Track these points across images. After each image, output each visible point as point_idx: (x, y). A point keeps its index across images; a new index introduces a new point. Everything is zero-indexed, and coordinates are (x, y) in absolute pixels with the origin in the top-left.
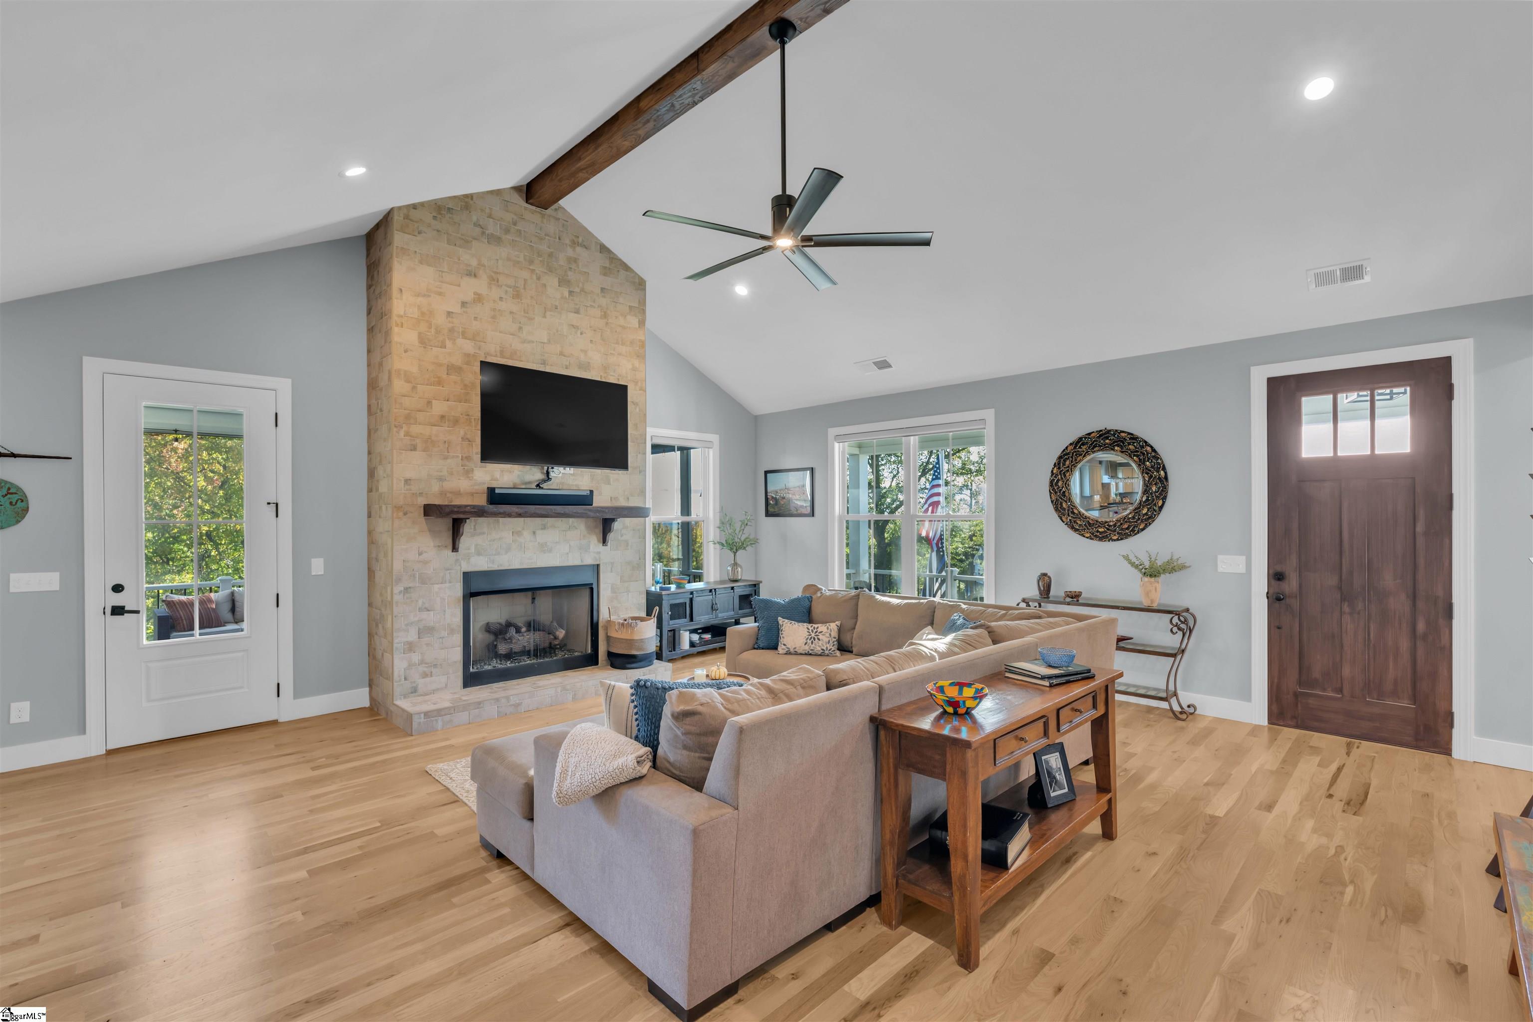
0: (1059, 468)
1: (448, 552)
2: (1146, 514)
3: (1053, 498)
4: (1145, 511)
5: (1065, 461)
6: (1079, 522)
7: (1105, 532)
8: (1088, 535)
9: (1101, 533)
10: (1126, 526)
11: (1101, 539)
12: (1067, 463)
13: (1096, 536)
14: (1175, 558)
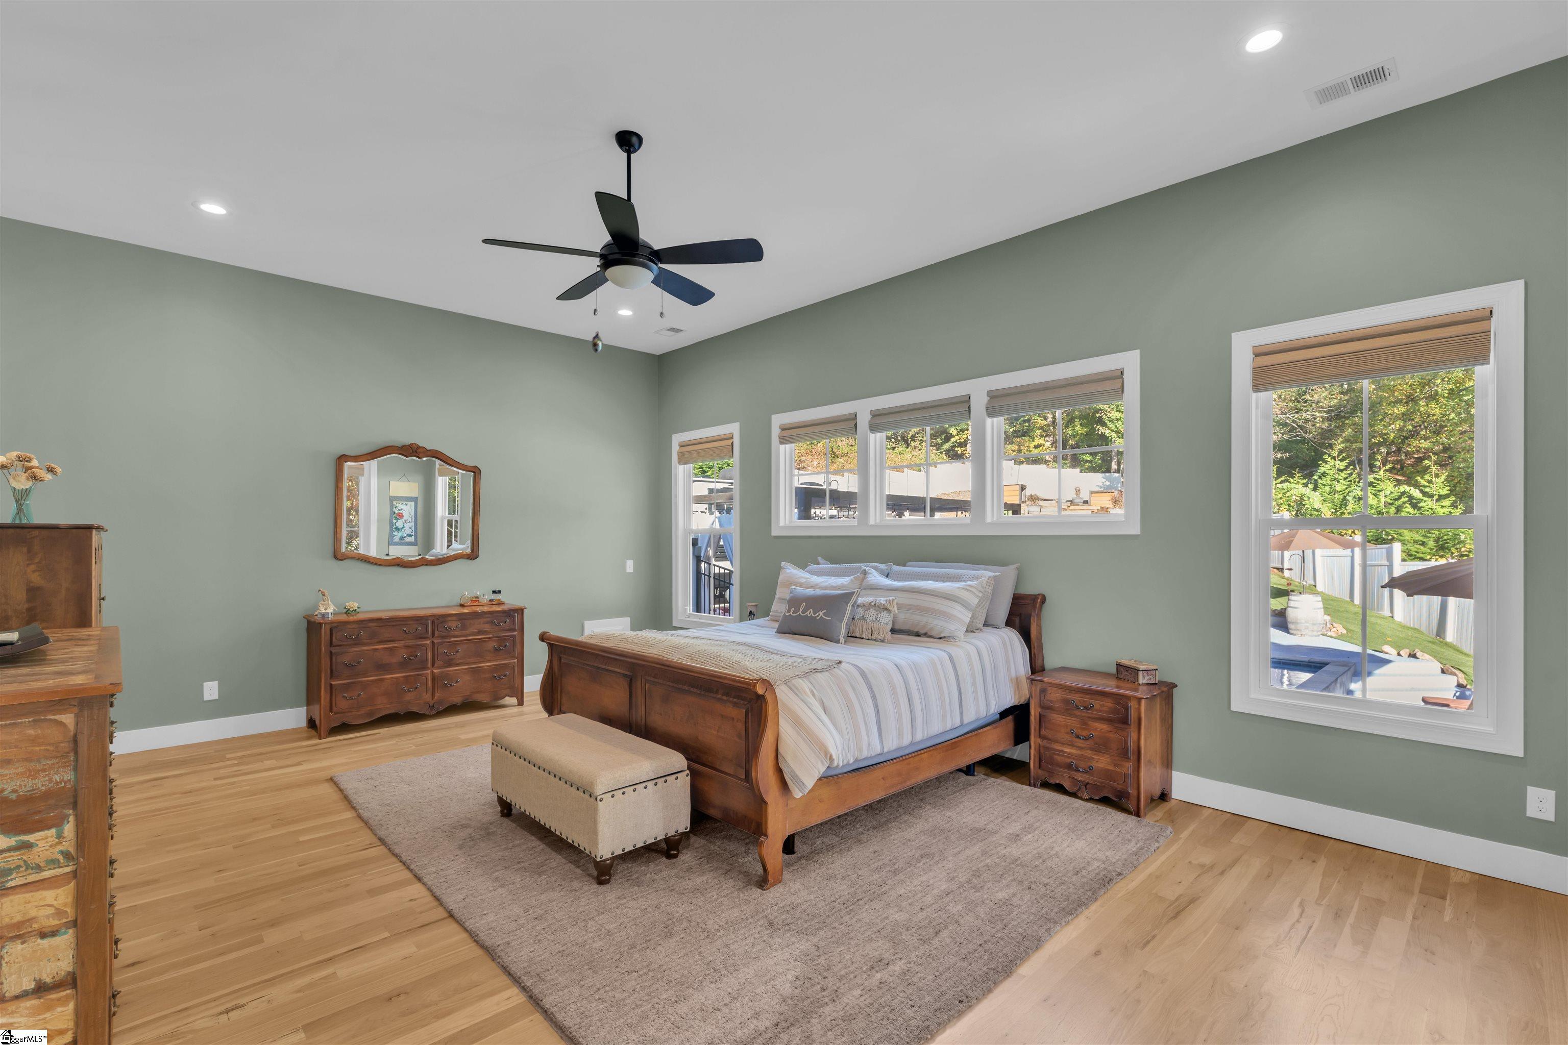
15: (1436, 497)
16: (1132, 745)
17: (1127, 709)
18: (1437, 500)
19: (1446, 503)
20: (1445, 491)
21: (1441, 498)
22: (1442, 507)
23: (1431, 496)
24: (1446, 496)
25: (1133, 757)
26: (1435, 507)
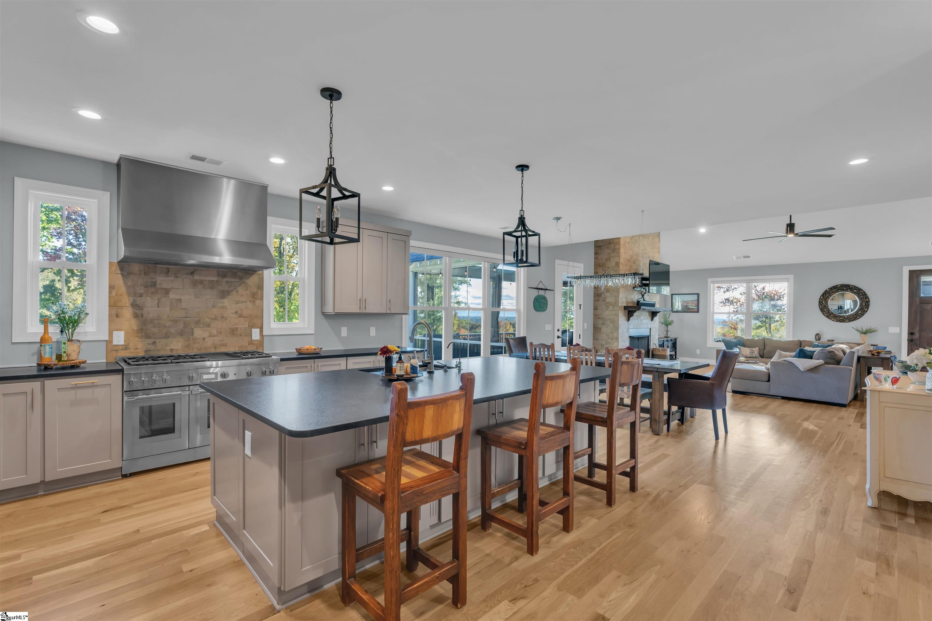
0: (823, 297)
1: (627, 322)
2: (860, 313)
3: (820, 307)
4: (860, 312)
5: (826, 295)
6: (832, 316)
7: (843, 319)
8: (835, 320)
9: (841, 320)
10: (852, 317)
11: (841, 322)
12: (827, 295)
13: (839, 321)
14: (872, 328)
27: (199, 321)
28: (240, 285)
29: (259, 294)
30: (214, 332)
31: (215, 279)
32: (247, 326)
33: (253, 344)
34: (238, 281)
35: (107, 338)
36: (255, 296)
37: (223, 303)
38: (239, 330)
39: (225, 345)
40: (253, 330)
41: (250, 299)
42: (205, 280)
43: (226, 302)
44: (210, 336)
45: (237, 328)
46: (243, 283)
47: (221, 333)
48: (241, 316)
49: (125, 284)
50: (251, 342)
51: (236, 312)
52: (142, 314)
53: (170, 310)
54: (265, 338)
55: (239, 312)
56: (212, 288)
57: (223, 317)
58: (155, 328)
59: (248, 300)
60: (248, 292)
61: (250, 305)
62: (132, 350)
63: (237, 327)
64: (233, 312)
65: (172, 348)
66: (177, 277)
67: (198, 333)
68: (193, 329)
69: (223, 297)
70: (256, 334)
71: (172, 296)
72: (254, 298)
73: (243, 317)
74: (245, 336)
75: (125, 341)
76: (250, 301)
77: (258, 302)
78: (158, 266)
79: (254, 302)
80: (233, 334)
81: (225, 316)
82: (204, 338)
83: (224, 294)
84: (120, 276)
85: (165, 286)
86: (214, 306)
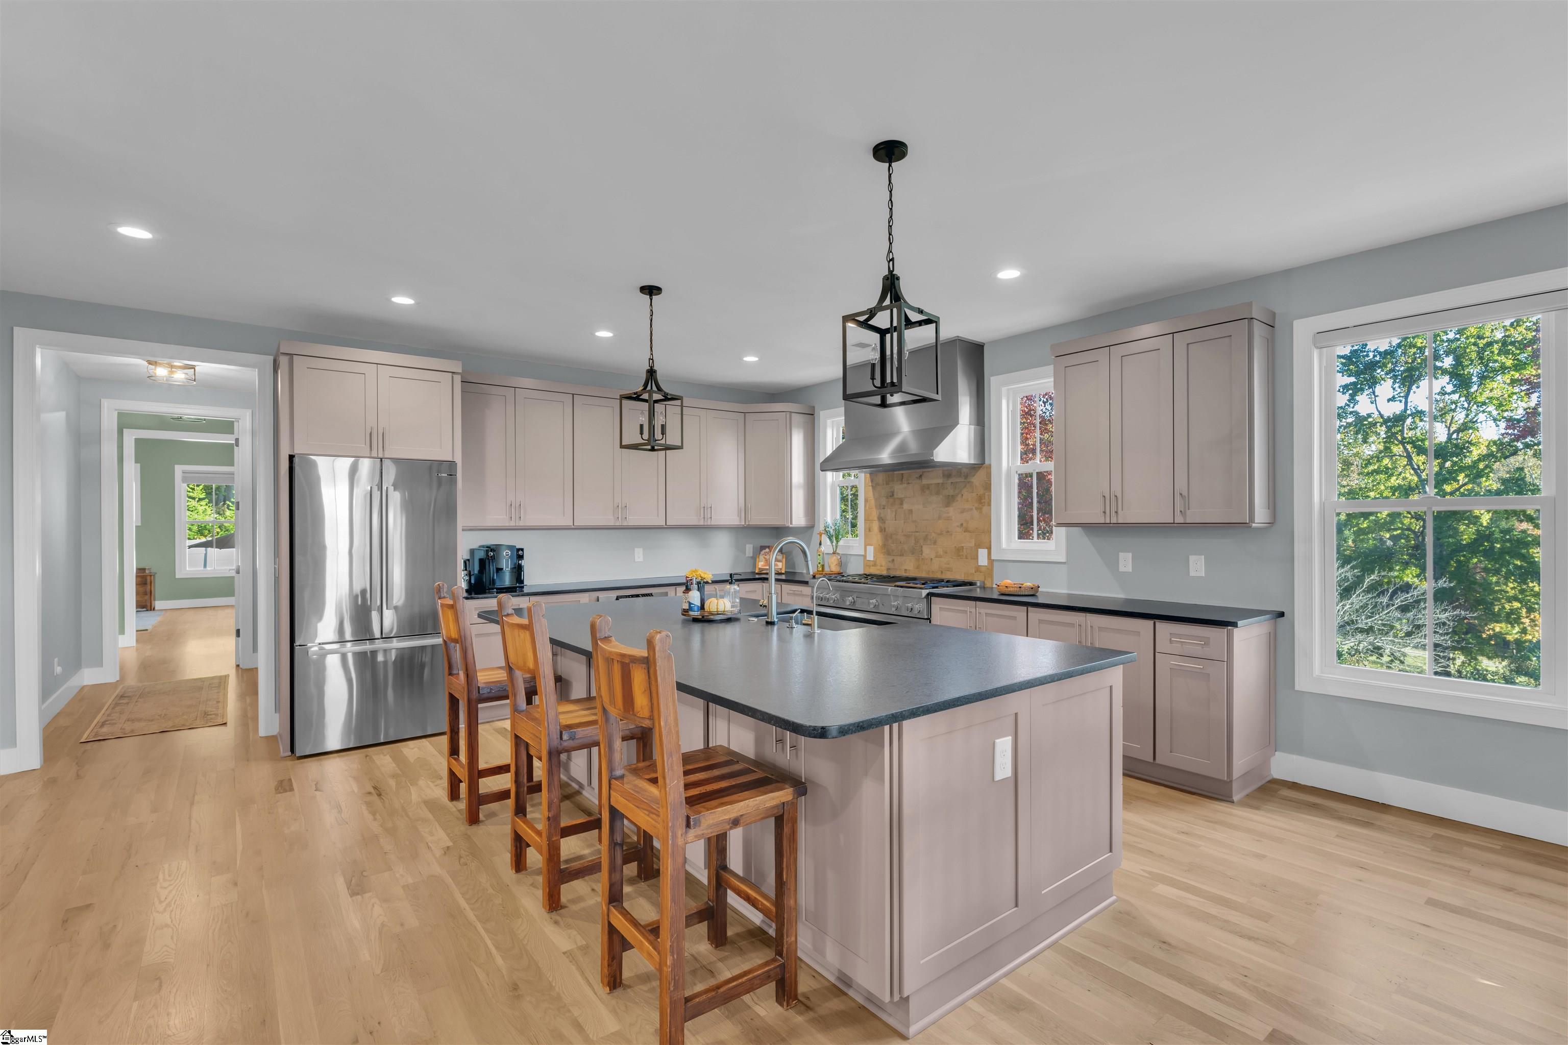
15: (197, 499)
16: (148, 590)
17: (146, 580)
18: (198, 501)
19: (203, 503)
20: (203, 496)
21: (200, 500)
22: (201, 505)
23: (194, 498)
24: (203, 499)
25: (149, 594)
26: (196, 506)
27: (927, 536)
28: (965, 486)
29: (986, 497)
30: (941, 552)
31: (940, 481)
32: (972, 544)
33: (981, 572)
34: (963, 480)
35: (863, 554)
36: (982, 501)
37: (948, 513)
38: (965, 550)
39: (949, 570)
40: (979, 550)
41: (976, 505)
42: (931, 484)
43: (952, 511)
44: (937, 557)
45: (963, 547)
46: (968, 482)
47: (946, 553)
48: (966, 530)
49: (874, 495)
50: (978, 569)
51: (962, 525)
52: (885, 528)
53: (904, 522)
54: (995, 564)
55: (965, 525)
56: (938, 493)
57: (948, 532)
58: (893, 543)
59: (974, 507)
60: (974, 495)
61: (976, 513)
62: (878, 567)
63: (963, 545)
64: (959, 524)
65: (906, 568)
66: (908, 483)
67: (927, 552)
68: (922, 547)
69: (948, 505)
70: (983, 558)
71: (906, 506)
72: (981, 503)
73: (969, 532)
74: (972, 559)
75: (874, 557)
76: (976, 509)
77: (985, 509)
78: (895, 472)
79: (981, 509)
80: (959, 556)
81: (949, 530)
82: (932, 559)
83: (949, 500)
84: (871, 487)
85: (900, 496)
86: (940, 518)
